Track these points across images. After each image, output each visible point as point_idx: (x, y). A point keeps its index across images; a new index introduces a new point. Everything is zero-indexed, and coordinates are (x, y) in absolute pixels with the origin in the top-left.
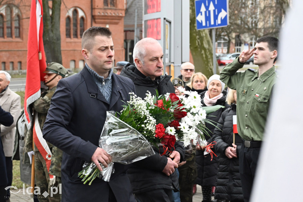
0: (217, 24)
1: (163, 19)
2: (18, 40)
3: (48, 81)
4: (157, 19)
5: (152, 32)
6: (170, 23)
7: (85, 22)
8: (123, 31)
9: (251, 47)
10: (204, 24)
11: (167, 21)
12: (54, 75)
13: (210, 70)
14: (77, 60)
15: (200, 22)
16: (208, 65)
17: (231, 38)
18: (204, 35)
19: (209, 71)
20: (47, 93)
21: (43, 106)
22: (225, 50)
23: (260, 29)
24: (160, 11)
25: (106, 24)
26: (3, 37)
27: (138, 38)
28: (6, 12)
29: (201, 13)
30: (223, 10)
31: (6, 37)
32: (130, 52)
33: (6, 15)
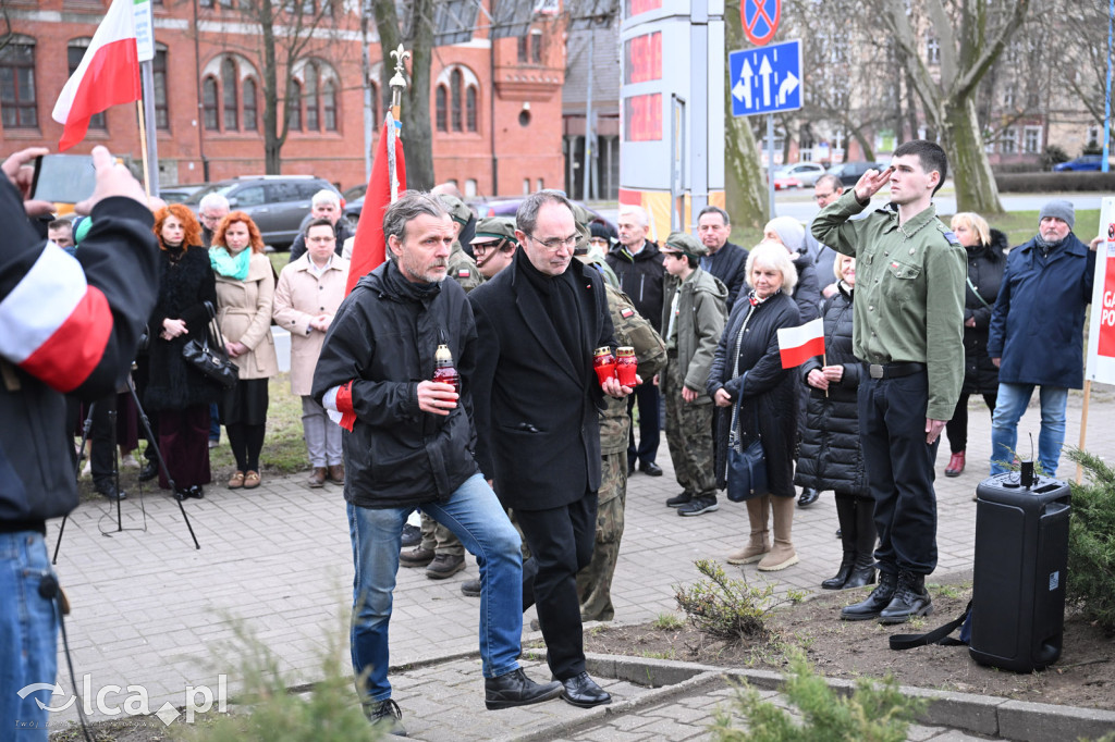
0: (777, 105)
1: (670, 96)
2: (333, 135)
4: (653, 95)
5: (643, 124)
6: (683, 103)
7: (478, 97)
8: (560, 115)
9: (834, 150)
10: (749, 105)
11: (678, 100)
13: (752, 203)
14: (460, 180)
15: (741, 99)
16: (748, 192)
17: (790, 131)
18: (740, 126)
19: (749, 203)
22: (779, 157)
23: (854, 111)
24: (660, 78)
25: (523, 100)
26: (300, 128)
27: (594, 131)
28: (305, 76)
29: (743, 80)
30: (790, 74)
31: (305, 128)
32: (576, 161)
33: (306, 81)
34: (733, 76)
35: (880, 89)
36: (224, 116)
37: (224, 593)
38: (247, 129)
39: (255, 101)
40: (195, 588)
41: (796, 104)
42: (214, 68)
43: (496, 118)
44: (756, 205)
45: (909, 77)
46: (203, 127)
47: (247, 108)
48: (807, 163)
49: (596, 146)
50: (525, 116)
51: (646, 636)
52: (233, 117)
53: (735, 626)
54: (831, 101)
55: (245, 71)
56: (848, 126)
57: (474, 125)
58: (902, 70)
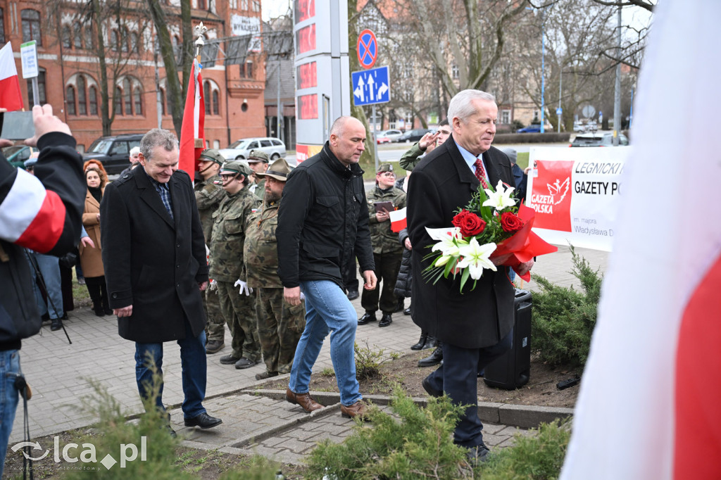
0: (377, 100)
1: (321, 95)
2: (140, 117)
3: (204, 169)
4: (313, 95)
5: (308, 110)
7: (219, 96)
8: (263, 106)
9: (407, 123)
10: (362, 100)
11: (326, 98)
12: (211, 163)
14: (211, 140)
15: (358, 97)
17: (384, 113)
18: (358, 110)
20: (204, 185)
21: (202, 201)
22: (378, 127)
23: (416, 102)
24: (316, 86)
25: (244, 98)
26: (122, 113)
27: (282, 114)
28: (123, 85)
29: (359, 87)
30: (383, 84)
31: (124, 114)
32: (273, 130)
33: (124, 88)
34: (354, 85)
35: (429, 92)
36: (78, 107)
37: (86, 367)
38: (92, 114)
39: (96, 98)
40: (69, 365)
41: (387, 99)
42: (73, 81)
43: (229, 107)
44: (368, 152)
45: (444, 86)
46: (67, 113)
47: (91, 103)
48: (393, 130)
49: (283, 122)
50: (245, 107)
51: (317, 380)
52: (84, 107)
53: (363, 373)
54: (404, 97)
55: (90, 83)
56: (414, 110)
57: (217, 111)
58: (440, 82)
